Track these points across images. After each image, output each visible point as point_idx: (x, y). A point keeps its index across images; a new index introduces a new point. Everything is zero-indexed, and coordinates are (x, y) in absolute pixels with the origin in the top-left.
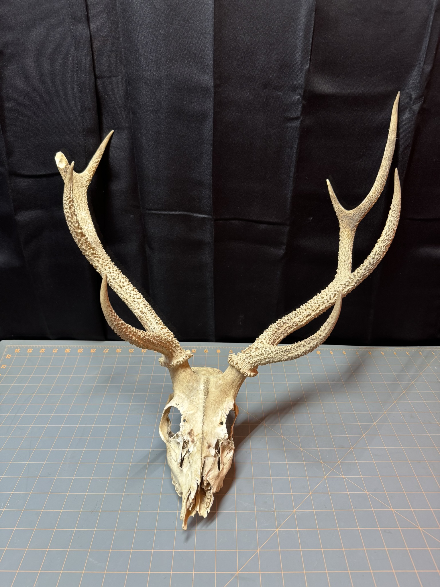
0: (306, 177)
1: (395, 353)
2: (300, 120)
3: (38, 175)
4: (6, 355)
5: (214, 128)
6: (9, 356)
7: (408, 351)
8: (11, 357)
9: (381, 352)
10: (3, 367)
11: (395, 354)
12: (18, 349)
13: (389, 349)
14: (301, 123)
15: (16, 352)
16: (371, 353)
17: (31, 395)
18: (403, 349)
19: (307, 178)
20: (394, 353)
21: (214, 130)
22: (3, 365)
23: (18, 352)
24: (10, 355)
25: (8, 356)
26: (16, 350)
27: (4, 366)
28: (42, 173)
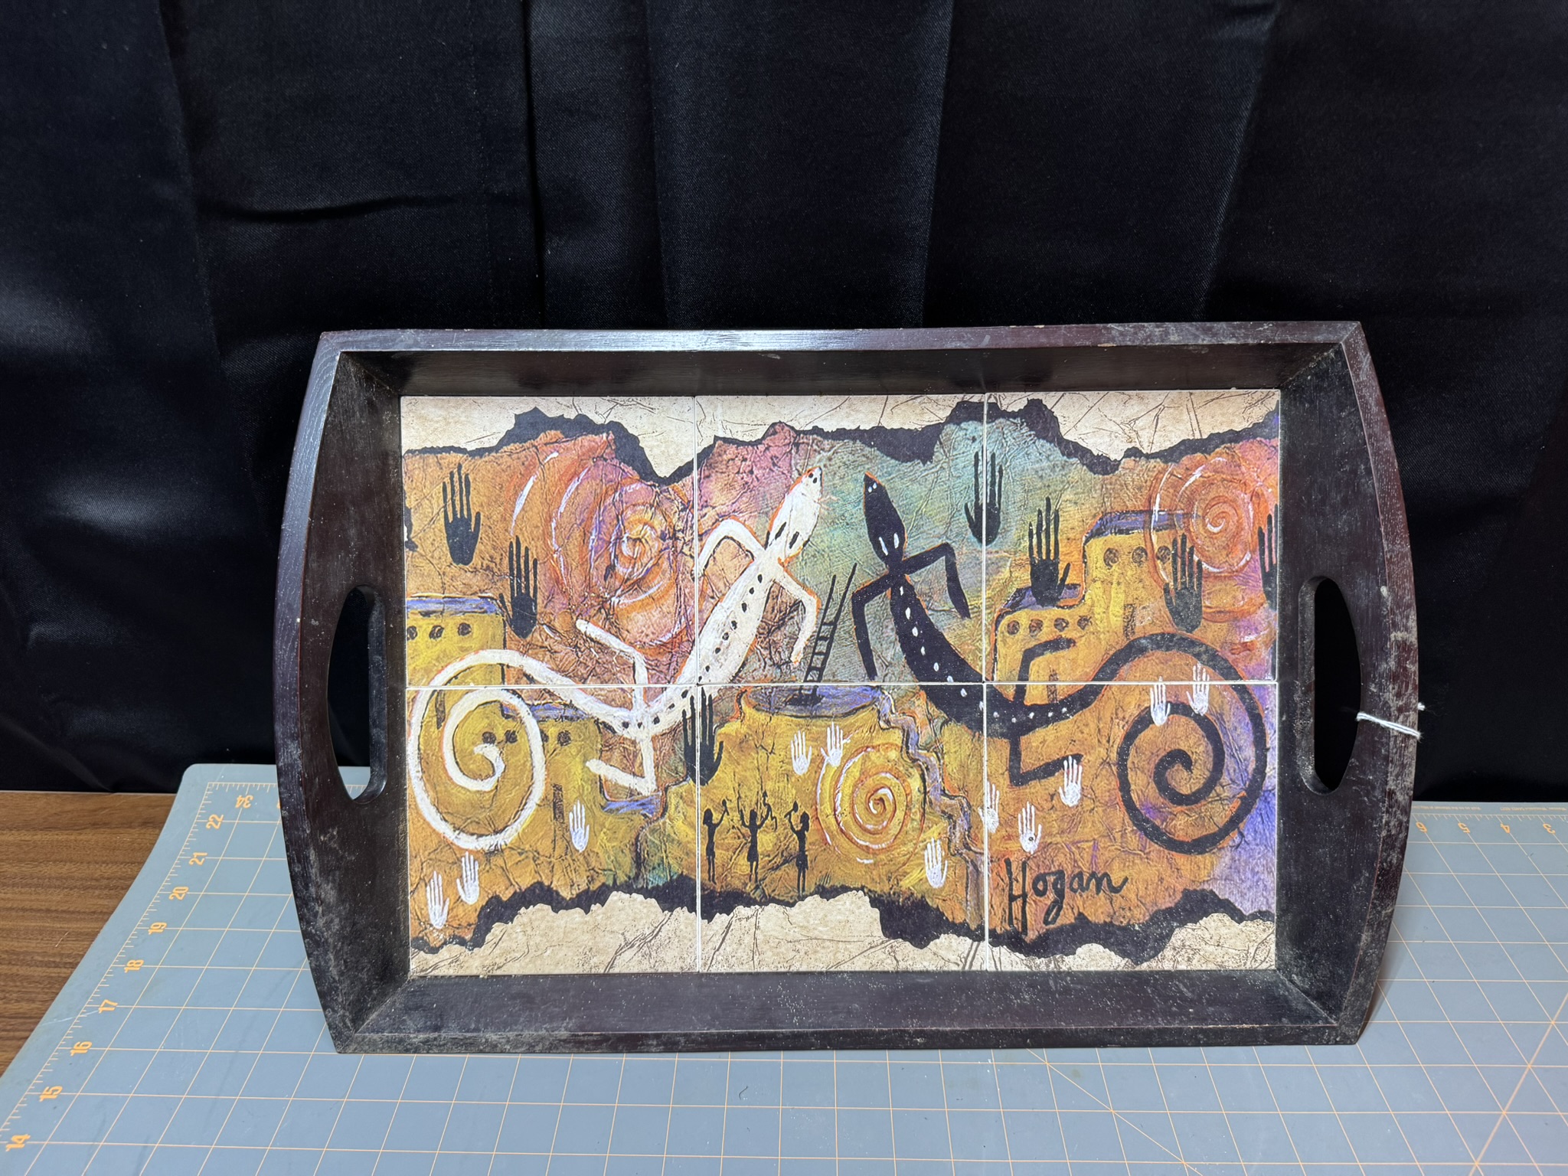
0: (1270, 227)
1: (1504, 827)
2: (1272, 18)
3: (304, 211)
4: (206, 816)
5: (953, 41)
6: (216, 822)
7: (1547, 821)
8: (222, 823)
9: (1460, 824)
10: (197, 861)
11: (1508, 831)
12: (244, 796)
13: (1479, 812)
14: (1276, 28)
15: (237, 806)
16: (1423, 827)
17: (290, 972)
18: (1531, 812)
19: (1272, 230)
20: (1502, 825)
21: (951, 47)
22: (195, 854)
23: (245, 806)
24: (219, 817)
25: (214, 822)
26: (239, 798)
27: (199, 858)
28: (320, 203)
